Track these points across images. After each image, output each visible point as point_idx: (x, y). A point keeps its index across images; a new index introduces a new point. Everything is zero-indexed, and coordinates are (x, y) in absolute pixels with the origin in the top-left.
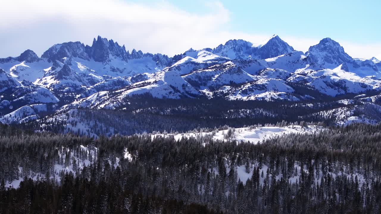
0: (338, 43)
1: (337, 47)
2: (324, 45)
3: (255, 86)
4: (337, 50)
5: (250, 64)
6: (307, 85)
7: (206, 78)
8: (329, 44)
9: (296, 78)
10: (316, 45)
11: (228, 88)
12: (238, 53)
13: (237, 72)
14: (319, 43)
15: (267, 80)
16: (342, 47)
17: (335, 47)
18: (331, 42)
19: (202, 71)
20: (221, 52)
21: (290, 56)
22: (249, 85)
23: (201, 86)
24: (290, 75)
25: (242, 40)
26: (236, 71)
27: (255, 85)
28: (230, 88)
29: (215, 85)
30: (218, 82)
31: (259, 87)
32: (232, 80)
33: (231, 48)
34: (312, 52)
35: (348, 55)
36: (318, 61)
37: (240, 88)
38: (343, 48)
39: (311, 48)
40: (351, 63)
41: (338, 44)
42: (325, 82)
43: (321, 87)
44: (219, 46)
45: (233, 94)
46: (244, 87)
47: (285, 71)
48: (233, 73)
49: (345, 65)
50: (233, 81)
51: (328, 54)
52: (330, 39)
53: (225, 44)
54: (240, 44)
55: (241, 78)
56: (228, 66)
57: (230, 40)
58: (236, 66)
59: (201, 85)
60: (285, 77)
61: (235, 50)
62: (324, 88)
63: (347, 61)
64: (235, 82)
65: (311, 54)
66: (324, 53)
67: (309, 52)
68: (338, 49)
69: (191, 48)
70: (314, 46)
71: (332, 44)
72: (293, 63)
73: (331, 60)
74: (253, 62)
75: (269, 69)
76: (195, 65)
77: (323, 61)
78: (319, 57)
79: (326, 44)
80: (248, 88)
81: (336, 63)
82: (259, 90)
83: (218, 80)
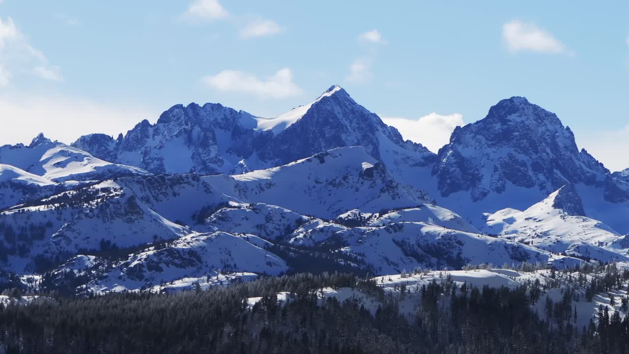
0: (554, 115)
1: (548, 130)
2: (504, 121)
3: (167, 256)
4: (549, 141)
5: (176, 188)
6: (340, 252)
7: (29, 233)
8: (519, 120)
9: (314, 231)
10: (477, 122)
11: (91, 260)
12: (201, 150)
13: (127, 214)
14: (488, 117)
15: (204, 237)
16: (568, 128)
17: (541, 129)
18: (530, 111)
19: (17, 211)
20: (143, 149)
21: (322, 161)
22: (151, 251)
23: (10, 257)
24: (300, 222)
25: (219, 105)
26: (123, 211)
27: (166, 253)
28: (95, 260)
29: (53, 253)
30: (63, 243)
31: (180, 257)
32: (106, 239)
33: (177, 136)
34: (460, 148)
35: (590, 156)
36: (479, 179)
37: (122, 263)
38: (572, 134)
39: (458, 134)
40: (599, 184)
41: (553, 118)
42: (401, 244)
43: (387, 259)
44: (137, 126)
45: (101, 278)
46: (135, 258)
47: (286, 210)
48: (112, 218)
49: (570, 193)
50: (109, 242)
51: (515, 154)
52: (525, 101)
53: (159, 121)
54: (212, 119)
55: (136, 233)
56: (101, 194)
57: (176, 107)
58: (122, 195)
59: (12, 254)
60: (282, 228)
61: (189, 141)
62: (396, 262)
63: (583, 177)
64: (115, 244)
65: (456, 154)
66: (504, 151)
67: (452, 148)
68: (553, 137)
69: (41, 135)
70: (469, 125)
71: (532, 118)
72: (330, 183)
73: (525, 175)
74: (188, 183)
75: (236, 204)
76: (25, 194)
77: (500, 179)
78: (483, 166)
79: (509, 117)
80: (146, 259)
81: (542, 187)
82: (176, 265)
83: (65, 237)
